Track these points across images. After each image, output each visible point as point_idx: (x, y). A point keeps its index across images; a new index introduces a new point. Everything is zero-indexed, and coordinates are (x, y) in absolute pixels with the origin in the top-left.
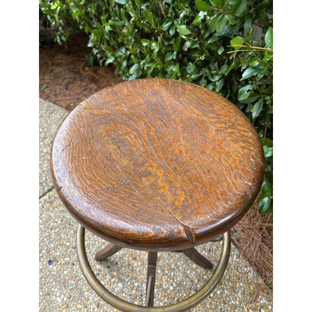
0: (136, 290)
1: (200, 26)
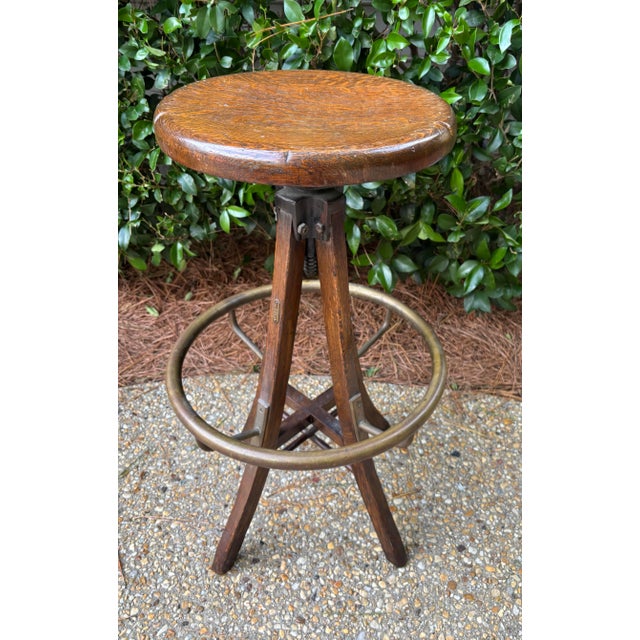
0: (332, 541)
1: (175, 40)
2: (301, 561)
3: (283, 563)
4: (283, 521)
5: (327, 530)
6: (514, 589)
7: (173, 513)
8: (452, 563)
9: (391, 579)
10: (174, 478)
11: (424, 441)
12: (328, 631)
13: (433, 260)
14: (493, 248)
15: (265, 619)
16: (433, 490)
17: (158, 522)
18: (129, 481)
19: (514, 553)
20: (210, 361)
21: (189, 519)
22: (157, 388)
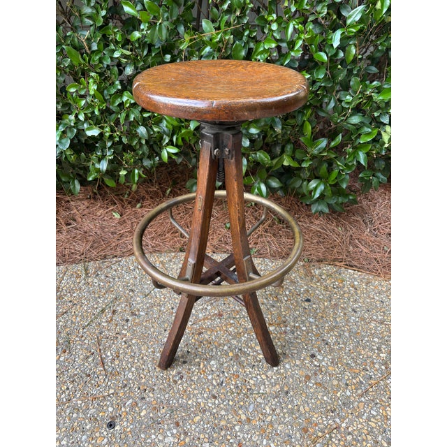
0: (232, 351)
1: (137, 45)
2: (212, 362)
3: (202, 364)
4: (201, 340)
5: (229, 345)
6: (347, 380)
7: (133, 334)
8: (307, 365)
9: (269, 373)
10: (133, 314)
11: (287, 293)
12: (231, 403)
13: (292, 180)
14: (330, 170)
15: (192, 396)
16: (294, 321)
17: (124, 339)
18: (106, 316)
19: (346, 359)
20: (153, 245)
21: (143, 338)
22: (120, 261)
